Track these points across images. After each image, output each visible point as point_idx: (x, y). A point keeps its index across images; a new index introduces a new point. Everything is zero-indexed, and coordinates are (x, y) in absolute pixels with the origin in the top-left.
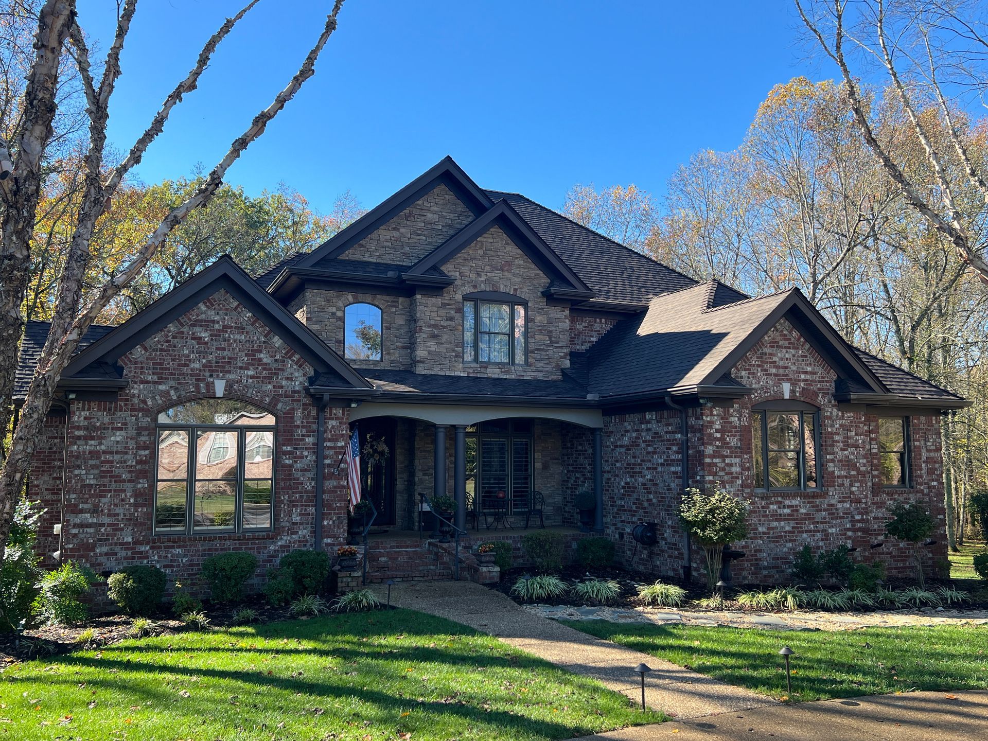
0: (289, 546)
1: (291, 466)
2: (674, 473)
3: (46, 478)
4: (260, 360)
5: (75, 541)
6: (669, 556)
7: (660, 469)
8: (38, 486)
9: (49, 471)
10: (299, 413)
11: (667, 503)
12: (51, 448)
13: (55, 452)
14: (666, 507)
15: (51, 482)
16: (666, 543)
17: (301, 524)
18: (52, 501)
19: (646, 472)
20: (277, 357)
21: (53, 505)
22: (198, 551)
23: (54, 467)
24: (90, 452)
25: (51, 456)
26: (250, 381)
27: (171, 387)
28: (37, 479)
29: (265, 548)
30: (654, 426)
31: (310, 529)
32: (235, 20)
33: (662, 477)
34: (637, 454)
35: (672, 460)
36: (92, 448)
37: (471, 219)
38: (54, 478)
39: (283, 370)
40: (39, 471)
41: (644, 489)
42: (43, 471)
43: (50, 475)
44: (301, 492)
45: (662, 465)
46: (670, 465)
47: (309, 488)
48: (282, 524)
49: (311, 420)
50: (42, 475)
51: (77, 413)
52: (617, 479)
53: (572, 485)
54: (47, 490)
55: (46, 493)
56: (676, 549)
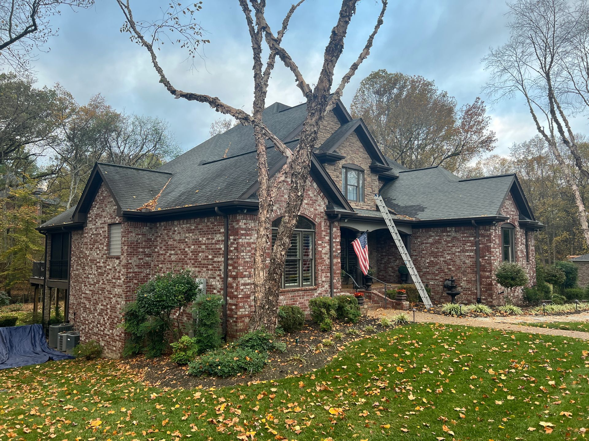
0: (321, 294)
1: (321, 251)
2: (468, 256)
3: (135, 258)
4: (309, 195)
5: (242, 293)
6: (463, 294)
7: (457, 254)
8: (131, 263)
9: (137, 254)
10: (323, 224)
11: (463, 270)
12: (137, 241)
13: (139, 243)
14: (462, 272)
15: (138, 261)
16: (462, 288)
17: (325, 282)
18: (139, 272)
19: (447, 256)
20: (315, 194)
21: (139, 275)
22: (289, 297)
23: (139, 252)
24: (247, 243)
25: (137, 246)
26: (306, 206)
27: (277, 208)
28: (130, 259)
29: (313, 294)
30: (453, 234)
31: (328, 284)
32: (297, 6)
33: (459, 258)
34: (440, 247)
35: (466, 250)
36: (248, 240)
37: (339, 126)
38: (139, 259)
39: (317, 201)
40: (131, 255)
41: (445, 263)
42: (134, 255)
43: (137, 257)
44: (325, 265)
45: (458, 252)
46: (465, 252)
47: (328, 263)
48: (319, 282)
49: (327, 227)
50: (133, 257)
51: (241, 221)
52: (423, 259)
53: (385, 262)
54: (136, 266)
55: (135, 267)
56: (470, 291)
